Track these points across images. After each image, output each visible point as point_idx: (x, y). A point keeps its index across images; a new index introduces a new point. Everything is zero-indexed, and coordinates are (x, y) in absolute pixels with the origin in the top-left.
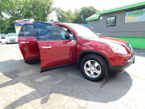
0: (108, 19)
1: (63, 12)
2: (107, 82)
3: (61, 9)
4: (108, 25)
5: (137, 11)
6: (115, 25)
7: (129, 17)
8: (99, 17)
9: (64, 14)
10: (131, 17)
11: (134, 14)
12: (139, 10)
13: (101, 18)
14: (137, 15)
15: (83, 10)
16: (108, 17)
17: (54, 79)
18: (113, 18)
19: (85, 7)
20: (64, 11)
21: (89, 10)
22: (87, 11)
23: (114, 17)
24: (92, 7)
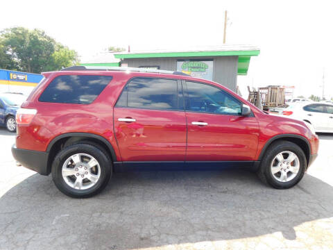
8: (120, 64)
11: (192, 67)
14: (197, 70)
15: (17, 34)
19: (22, 29)
21: (36, 38)
22: (27, 40)
24: (43, 33)
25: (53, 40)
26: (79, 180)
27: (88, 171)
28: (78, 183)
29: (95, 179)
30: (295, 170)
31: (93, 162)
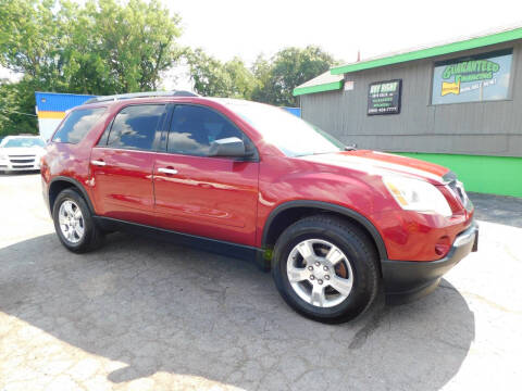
0: (374, 89)
1: (215, 65)
2: (377, 327)
3: (208, 55)
4: (376, 110)
5: (472, 66)
6: (398, 112)
7: (445, 85)
8: (343, 83)
9: (217, 72)
10: (453, 85)
11: (463, 74)
12: (479, 62)
13: (349, 86)
14: (474, 77)
15: (287, 57)
16: (375, 84)
17: (169, 314)
18: (393, 87)
19: (293, 49)
20: (216, 59)
21: (307, 59)
23: (395, 84)
24: (318, 50)
26: (71, 230)
28: (70, 234)
29: (81, 233)
30: (346, 287)
31: (78, 213)
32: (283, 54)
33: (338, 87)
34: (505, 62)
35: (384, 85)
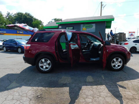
8: (58, 26)
10: (85, 29)
13: (60, 27)
15: (19, 15)
16: (67, 27)
19: (21, 13)
21: (26, 17)
22: (23, 18)
23: (72, 27)
25: (32, 17)
26: (44, 67)
27: (47, 64)
28: (44, 68)
29: (49, 67)
30: (121, 64)
31: (49, 62)
32: (18, 14)
33: (57, 27)
34: (94, 25)
35: (69, 28)
